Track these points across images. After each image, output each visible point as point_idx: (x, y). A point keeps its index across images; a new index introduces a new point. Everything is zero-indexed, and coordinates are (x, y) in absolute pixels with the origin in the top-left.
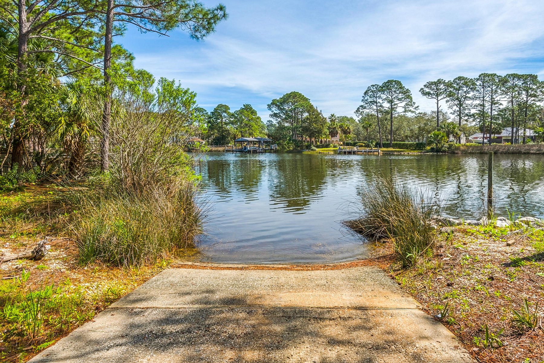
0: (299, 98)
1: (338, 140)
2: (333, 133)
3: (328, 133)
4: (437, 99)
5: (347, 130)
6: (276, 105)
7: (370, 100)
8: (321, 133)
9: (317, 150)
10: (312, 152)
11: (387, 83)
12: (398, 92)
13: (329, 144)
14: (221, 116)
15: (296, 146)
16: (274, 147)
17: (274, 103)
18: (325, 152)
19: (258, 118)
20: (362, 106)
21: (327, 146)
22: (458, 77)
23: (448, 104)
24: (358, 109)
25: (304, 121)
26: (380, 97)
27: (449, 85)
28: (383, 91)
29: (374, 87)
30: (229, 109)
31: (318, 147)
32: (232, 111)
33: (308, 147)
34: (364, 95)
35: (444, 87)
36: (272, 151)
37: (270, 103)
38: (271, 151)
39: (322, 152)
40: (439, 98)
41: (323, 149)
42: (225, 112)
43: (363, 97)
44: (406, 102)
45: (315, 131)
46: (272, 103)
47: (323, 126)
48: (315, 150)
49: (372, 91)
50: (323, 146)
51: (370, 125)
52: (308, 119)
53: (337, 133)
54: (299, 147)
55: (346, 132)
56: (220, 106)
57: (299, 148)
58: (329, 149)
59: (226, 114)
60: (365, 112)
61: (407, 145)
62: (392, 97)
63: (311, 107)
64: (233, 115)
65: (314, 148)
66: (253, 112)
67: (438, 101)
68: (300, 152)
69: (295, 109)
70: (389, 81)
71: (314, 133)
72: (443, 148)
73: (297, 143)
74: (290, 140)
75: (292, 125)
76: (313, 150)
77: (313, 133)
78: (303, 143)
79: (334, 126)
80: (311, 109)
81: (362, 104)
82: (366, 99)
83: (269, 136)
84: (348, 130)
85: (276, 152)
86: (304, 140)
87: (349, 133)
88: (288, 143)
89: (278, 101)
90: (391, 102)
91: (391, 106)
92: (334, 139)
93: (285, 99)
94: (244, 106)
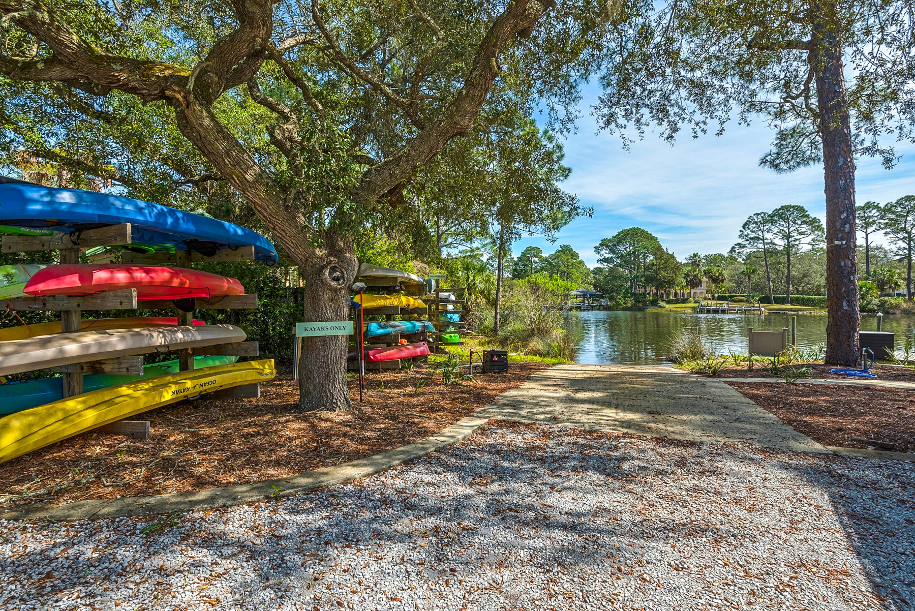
0: (640, 236)
1: (705, 291)
2: (694, 283)
3: (684, 283)
4: (866, 232)
5: (718, 277)
6: (607, 246)
7: (753, 235)
8: (674, 283)
9: (667, 306)
10: (660, 309)
11: (780, 209)
12: (799, 222)
13: (688, 299)
14: (530, 261)
15: (636, 302)
16: (604, 302)
17: (604, 244)
18: (679, 310)
19: (581, 262)
20: (739, 244)
21: (685, 301)
22: (906, 197)
23: (888, 237)
24: (733, 248)
25: (647, 268)
26: (769, 230)
27: (888, 209)
28: (773, 222)
29: (759, 217)
30: (541, 252)
31: (669, 302)
32: (545, 255)
33: (654, 303)
34: (742, 229)
35: (878, 214)
36: (602, 308)
37: (598, 245)
38: (600, 308)
39: (674, 309)
40: (869, 230)
41: (678, 305)
42: (536, 256)
43: (741, 231)
44: (813, 237)
45: (665, 282)
46: (600, 244)
47: (676, 275)
48: (664, 307)
49: (755, 223)
50: (677, 302)
51: (754, 271)
52: (653, 264)
53: (700, 282)
54: (640, 302)
55: (716, 280)
56: (529, 249)
57: (640, 304)
58: (686, 305)
59: (536, 259)
60: (745, 253)
61: (813, 300)
62: (789, 229)
63: (659, 248)
64: (546, 260)
65: (663, 304)
66: (574, 255)
67: (867, 235)
68: (640, 310)
69: (634, 252)
70: (782, 208)
71: (664, 284)
72: (870, 307)
73: (638, 298)
74: (626, 293)
75: (631, 273)
76: (660, 307)
77: (661, 284)
78: (646, 297)
79: (695, 273)
80: (658, 251)
81: (740, 241)
82: (745, 233)
83: (595, 286)
84: (720, 277)
85: (607, 308)
86: (648, 292)
87: (723, 281)
88: (625, 298)
89: (610, 241)
90: (787, 237)
91: (789, 242)
92: (698, 290)
93: (621, 238)
94: (561, 247)
